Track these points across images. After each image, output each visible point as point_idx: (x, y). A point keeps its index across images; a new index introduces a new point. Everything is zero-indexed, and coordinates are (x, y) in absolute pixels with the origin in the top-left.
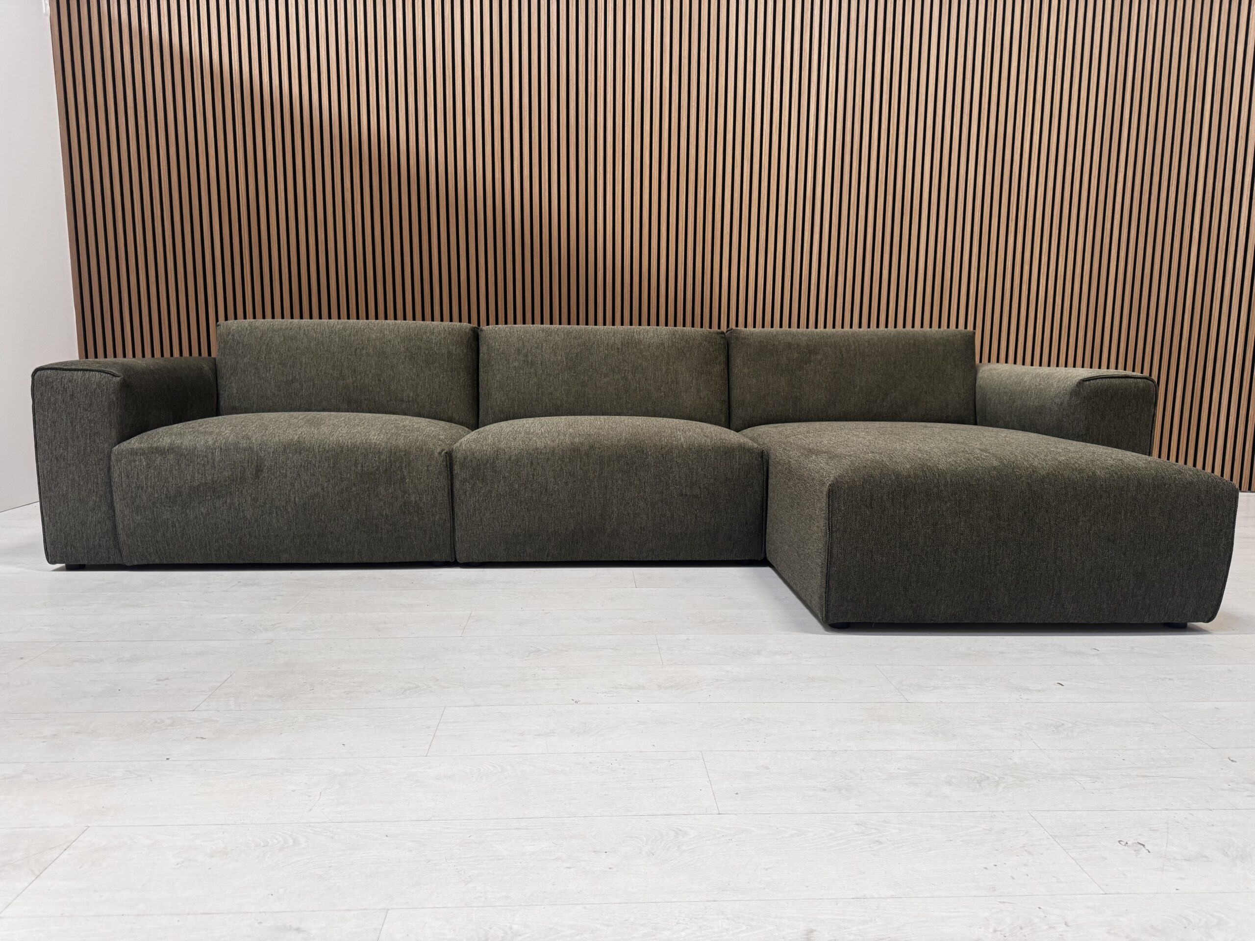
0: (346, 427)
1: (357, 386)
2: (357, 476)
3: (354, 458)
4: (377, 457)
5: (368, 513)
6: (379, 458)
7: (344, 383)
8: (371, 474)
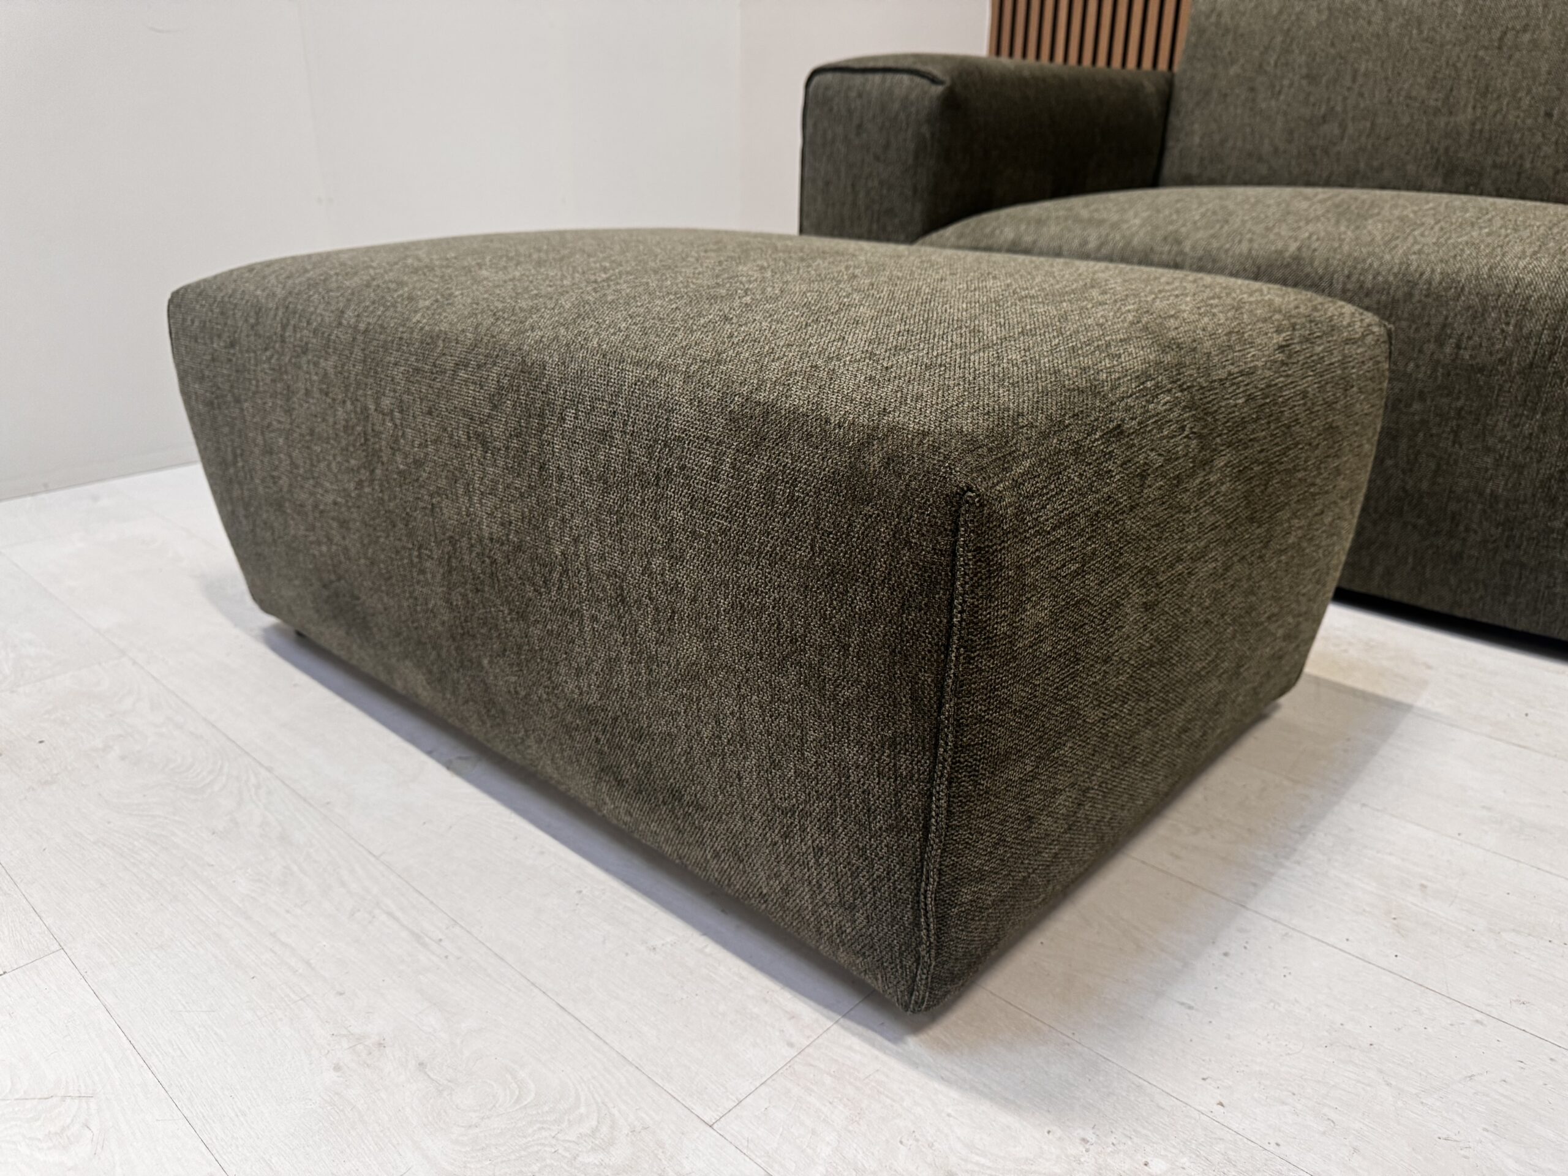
0: (1437, 228)
1: (1481, 131)
2: (1434, 370)
3: (1441, 319)
4: (1513, 321)
5: (1440, 480)
6: (1519, 326)
7: (1447, 124)
8: (1481, 370)
